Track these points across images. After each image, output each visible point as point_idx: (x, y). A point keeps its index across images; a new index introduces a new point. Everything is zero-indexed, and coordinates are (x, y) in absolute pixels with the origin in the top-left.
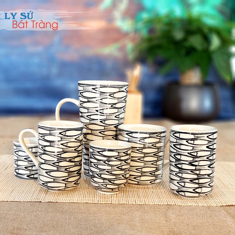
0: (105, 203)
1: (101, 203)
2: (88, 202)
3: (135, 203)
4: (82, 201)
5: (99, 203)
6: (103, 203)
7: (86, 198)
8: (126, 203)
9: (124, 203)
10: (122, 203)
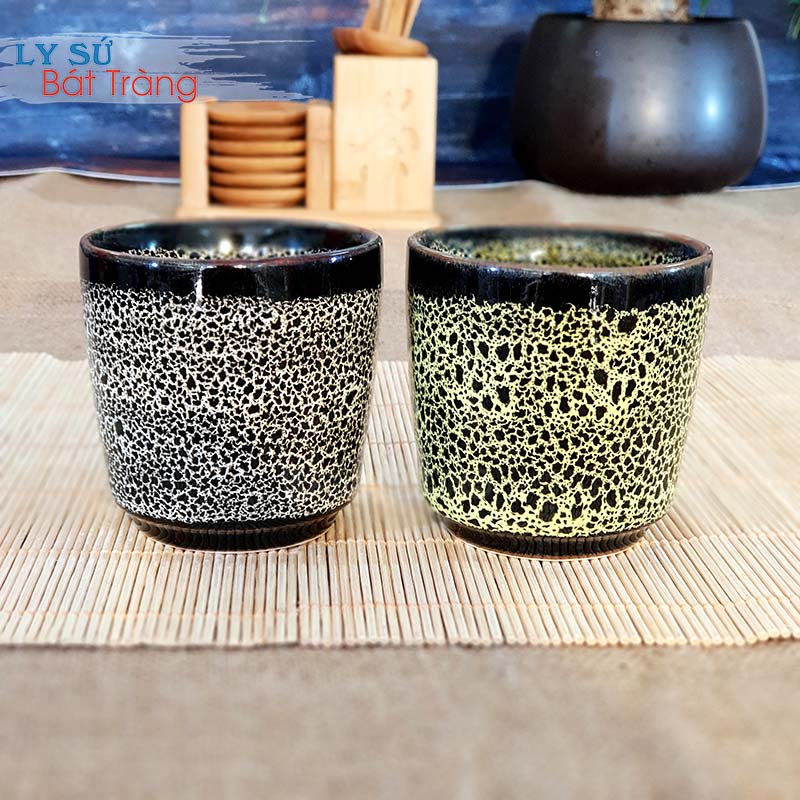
0: (258, 640)
1: (234, 641)
2: (148, 641)
3: (440, 639)
4: (115, 635)
5: (221, 640)
6: (247, 642)
7: (141, 616)
8: (384, 639)
9: (373, 638)
10: (362, 639)
